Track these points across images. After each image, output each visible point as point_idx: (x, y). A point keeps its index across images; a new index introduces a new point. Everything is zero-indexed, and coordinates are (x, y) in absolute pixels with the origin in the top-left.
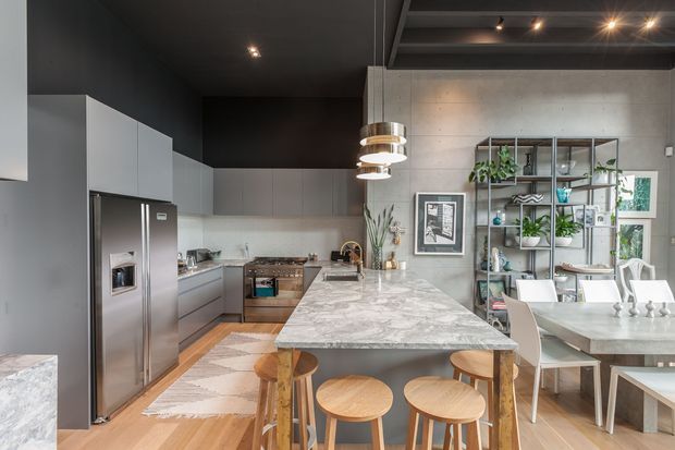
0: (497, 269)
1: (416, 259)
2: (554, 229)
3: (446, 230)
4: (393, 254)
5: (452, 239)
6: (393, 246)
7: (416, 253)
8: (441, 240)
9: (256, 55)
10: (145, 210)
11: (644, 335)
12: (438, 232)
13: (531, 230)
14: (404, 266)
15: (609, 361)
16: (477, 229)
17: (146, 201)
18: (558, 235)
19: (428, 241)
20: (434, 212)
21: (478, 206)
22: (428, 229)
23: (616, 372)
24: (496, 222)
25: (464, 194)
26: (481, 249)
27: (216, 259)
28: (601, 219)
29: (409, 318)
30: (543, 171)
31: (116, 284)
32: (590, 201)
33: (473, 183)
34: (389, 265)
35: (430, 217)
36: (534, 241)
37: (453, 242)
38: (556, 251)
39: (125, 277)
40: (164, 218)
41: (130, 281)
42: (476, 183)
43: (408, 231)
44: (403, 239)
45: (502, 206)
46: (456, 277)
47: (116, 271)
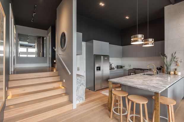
4: (176, 69)
9: (128, 18)
10: (102, 57)
14: (180, 74)
17: (102, 55)
27: (123, 68)
31: (97, 70)
34: (172, 73)
39: (99, 69)
40: (106, 58)
41: (100, 69)
47: (97, 67)
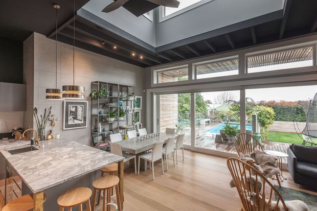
0: (101, 131)
1: (64, 132)
2: (119, 115)
3: (79, 117)
4: (51, 131)
5: (81, 121)
6: (51, 127)
7: (64, 129)
8: (76, 122)
11: (145, 145)
12: (75, 118)
13: (112, 116)
14: (58, 136)
15: (138, 155)
16: (92, 116)
18: (120, 117)
19: (70, 123)
20: (73, 110)
21: (92, 107)
22: (70, 117)
23: (140, 157)
24: (100, 113)
25: (87, 102)
26: (94, 124)
28: (130, 111)
29: (86, 160)
30: (115, 94)
32: (127, 105)
33: (90, 98)
34: (50, 137)
35: (71, 112)
36: (113, 119)
37: (82, 122)
38: (120, 122)
42: (92, 98)
43: (60, 119)
44: (57, 123)
45: (101, 106)
46: (83, 137)
